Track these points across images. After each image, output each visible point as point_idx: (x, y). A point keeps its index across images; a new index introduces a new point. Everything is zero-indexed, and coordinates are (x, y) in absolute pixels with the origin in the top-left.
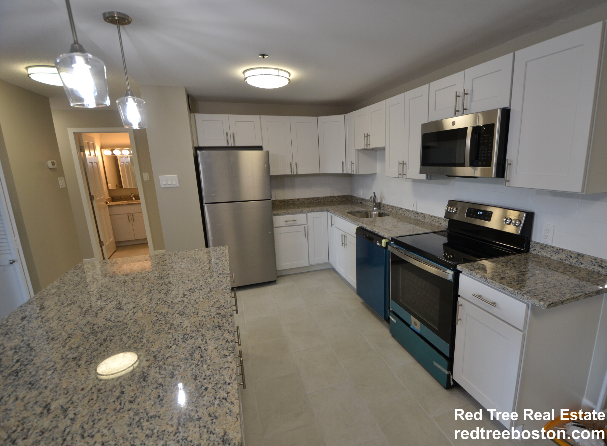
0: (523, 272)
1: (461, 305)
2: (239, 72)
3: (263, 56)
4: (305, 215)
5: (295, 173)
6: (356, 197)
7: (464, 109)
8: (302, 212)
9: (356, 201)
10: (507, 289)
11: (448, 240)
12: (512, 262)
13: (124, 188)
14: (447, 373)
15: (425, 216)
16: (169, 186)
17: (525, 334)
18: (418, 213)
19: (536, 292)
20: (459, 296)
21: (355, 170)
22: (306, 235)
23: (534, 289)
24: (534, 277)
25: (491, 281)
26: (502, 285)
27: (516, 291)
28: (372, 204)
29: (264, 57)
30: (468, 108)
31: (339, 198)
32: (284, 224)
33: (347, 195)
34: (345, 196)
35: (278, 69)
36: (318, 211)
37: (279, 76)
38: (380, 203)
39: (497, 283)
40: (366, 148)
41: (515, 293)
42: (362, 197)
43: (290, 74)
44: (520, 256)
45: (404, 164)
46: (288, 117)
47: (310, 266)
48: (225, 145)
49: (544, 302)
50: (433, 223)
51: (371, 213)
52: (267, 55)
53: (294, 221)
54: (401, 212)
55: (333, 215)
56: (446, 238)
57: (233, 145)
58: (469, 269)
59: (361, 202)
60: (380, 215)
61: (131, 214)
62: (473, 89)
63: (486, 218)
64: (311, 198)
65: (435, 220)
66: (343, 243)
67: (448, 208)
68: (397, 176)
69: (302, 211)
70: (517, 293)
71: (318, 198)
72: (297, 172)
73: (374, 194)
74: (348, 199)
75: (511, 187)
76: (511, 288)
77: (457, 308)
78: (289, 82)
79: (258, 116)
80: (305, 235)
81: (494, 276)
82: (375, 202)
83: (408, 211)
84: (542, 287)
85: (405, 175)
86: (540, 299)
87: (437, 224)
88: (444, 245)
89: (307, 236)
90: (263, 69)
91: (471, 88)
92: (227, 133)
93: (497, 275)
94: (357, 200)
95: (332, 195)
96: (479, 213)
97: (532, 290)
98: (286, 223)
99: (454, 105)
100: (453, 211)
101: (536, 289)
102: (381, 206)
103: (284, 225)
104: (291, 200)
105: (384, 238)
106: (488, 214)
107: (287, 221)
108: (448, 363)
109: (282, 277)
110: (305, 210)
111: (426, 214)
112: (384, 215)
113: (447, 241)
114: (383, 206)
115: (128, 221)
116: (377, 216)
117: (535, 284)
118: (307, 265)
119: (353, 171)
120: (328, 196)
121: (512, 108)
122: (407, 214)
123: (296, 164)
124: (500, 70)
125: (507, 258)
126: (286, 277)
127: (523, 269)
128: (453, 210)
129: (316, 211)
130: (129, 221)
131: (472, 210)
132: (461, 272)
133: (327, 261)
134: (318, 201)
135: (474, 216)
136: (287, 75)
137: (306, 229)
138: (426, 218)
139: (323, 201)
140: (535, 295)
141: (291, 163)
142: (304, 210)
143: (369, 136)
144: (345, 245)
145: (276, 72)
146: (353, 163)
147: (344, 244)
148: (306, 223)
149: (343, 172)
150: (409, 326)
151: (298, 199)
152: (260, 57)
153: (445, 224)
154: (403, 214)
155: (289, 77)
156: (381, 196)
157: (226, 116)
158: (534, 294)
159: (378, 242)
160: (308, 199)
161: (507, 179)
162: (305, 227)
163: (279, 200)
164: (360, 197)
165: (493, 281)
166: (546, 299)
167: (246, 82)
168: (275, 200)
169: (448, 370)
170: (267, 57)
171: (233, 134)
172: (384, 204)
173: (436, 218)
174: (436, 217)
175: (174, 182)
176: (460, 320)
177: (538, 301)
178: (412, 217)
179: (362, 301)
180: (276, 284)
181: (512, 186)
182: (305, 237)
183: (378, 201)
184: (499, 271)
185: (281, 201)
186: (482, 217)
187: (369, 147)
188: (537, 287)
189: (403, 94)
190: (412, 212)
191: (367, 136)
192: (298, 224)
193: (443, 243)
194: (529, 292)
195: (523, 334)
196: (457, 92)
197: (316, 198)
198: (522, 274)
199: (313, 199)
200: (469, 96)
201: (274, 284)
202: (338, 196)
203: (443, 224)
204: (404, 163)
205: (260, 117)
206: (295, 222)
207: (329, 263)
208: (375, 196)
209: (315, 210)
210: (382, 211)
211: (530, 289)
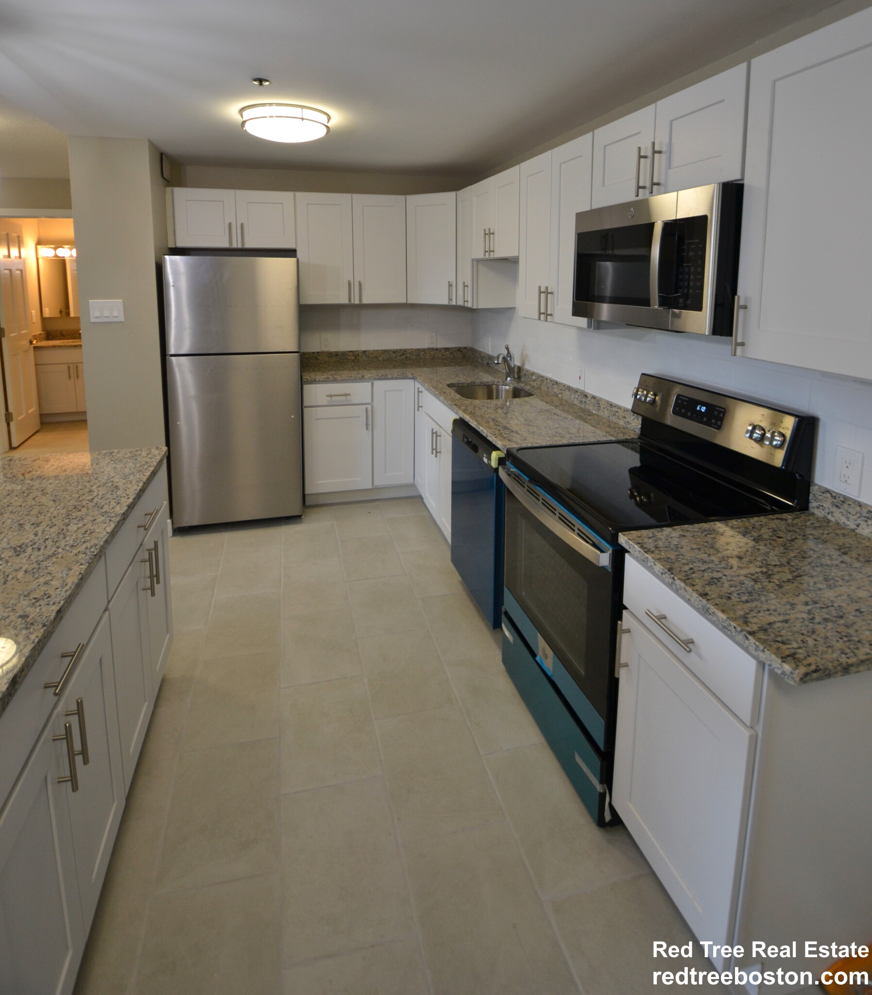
0: (771, 567)
1: (628, 631)
2: (231, 110)
3: (261, 81)
4: (370, 384)
5: (357, 302)
6: (480, 352)
7: (653, 184)
8: (362, 379)
9: (479, 360)
10: (713, 613)
11: (641, 461)
12: (755, 534)
13: (72, 315)
14: (599, 788)
15: (599, 404)
16: (105, 320)
17: (757, 735)
18: (586, 396)
19: (783, 632)
20: (626, 608)
21: (470, 299)
22: (369, 424)
23: (782, 622)
24: (795, 585)
25: (683, 585)
26: (704, 601)
27: (733, 624)
28: (503, 369)
29: (261, 84)
30: (662, 181)
31: (447, 353)
32: (324, 400)
33: (465, 348)
34: (459, 349)
35: (302, 107)
36: (396, 378)
37: (303, 119)
38: (519, 369)
39: (695, 595)
40: (487, 256)
41: (730, 628)
42: (490, 353)
43: (329, 118)
44: (781, 519)
45: (548, 293)
46: (349, 195)
47: (375, 489)
48: (225, 245)
49: (794, 666)
50: (614, 419)
51: (497, 386)
52: (267, 81)
53: (346, 395)
54: (556, 390)
55: (422, 388)
56: (637, 456)
57: (240, 246)
58: (642, 547)
59: (488, 363)
60: (517, 393)
61: (75, 365)
62: (673, 141)
63: (713, 421)
64: (391, 351)
65: (617, 414)
66: (434, 447)
67: (638, 391)
68: (537, 317)
69: (363, 376)
70: (735, 627)
71: (405, 350)
72: (360, 299)
73: (507, 348)
74: (467, 356)
75: (747, 358)
76: (723, 611)
77: (618, 638)
78: (327, 133)
79: (291, 194)
80: (367, 425)
81: (694, 573)
82: (509, 366)
83: (569, 388)
84: (805, 616)
85: (551, 315)
86: (787, 652)
87: (622, 423)
88: (632, 471)
89: (370, 427)
90: (274, 107)
91: (667, 140)
92: (230, 225)
93: (704, 571)
94: (482, 358)
95: (434, 346)
96: (698, 408)
97: (774, 622)
98: (329, 398)
99: (634, 175)
100: (648, 399)
101: (786, 621)
102: (522, 374)
103: (326, 404)
104: (351, 354)
105: (497, 449)
106: (716, 413)
107: (331, 396)
108: (602, 765)
109: (316, 509)
110: (369, 375)
111: (601, 399)
112: (522, 393)
113: (638, 464)
114: (525, 375)
115: (68, 378)
116: (511, 394)
117: (788, 607)
118: (370, 487)
119: (467, 301)
120: (426, 347)
121: (746, 182)
122: (566, 395)
123: (360, 285)
124: (723, 101)
125: (747, 524)
126: (325, 508)
127: (776, 558)
128: (646, 396)
129: (392, 379)
130: (70, 377)
131: (685, 401)
132: (628, 552)
133: (409, 480)
134: (404, 357)
135: (689, 414)
136: (324, 119)
137: (370, 413)
138: (602, 409)
139: (414, 357)
140: (779, 639)
141: (349, 281)
142: (367, 374)
143: (493, 234)
144: (437, 452)
145: (297, 112)
146: (467, 286)
147: (436, 449)
148: (370, 401)
149: (449, 303)
150: (534, 655)
151: (365, 352)
152: (255, 83)
153: (636, 424)
154: (560, 396)
155: (328, 122)
156: (522, 353)
157: (231, 192)
158: (776, 636)
159: (485, 455)
160: (384, 351)
161: (739, 340)
162: (367, 408)
163: (327, 352)
164: (487, 352)
165: (688, 588)
166: (801, 656)
167: (246, 130)
168: (318, 353)
169: (601, 782)
170: (267, 83)
171: (242, 225)
172: (527, 371)
173: (619, 410)
174: (620, 408)
175: (115, 314)
176: (626, 665)
177: (779, 661)
178: (576, 402)
179: (459, 578)
180: (301, 522)
181: (749, 356)
182: (367, 429)
183: (517, 362)
184: (713, 558)
185: (330, 354)
186: (705, 419)
187: (492, 256)
188: (792, 616)
189: (549, 153)
190: (577, 392)
191: (489, 234)
192: (353, 403)
193: (630, 467)
194: (765, 630)
195: (751, 737)
196: (640, 148)
197: (401, 350)
198: (766, 572)
199: (395, 352)
200: (663, 156)
201: (296, 523)
202: (447, 349)
203: (634, 424)
204: (549, 291)
205: (295, 196)
206: (348, 397)
207: (413, 486)
208: (509, 353)
209: (390, 377)
210: (521, 385)
211: (772, 619)
